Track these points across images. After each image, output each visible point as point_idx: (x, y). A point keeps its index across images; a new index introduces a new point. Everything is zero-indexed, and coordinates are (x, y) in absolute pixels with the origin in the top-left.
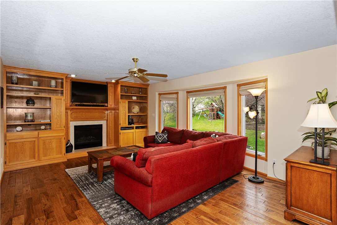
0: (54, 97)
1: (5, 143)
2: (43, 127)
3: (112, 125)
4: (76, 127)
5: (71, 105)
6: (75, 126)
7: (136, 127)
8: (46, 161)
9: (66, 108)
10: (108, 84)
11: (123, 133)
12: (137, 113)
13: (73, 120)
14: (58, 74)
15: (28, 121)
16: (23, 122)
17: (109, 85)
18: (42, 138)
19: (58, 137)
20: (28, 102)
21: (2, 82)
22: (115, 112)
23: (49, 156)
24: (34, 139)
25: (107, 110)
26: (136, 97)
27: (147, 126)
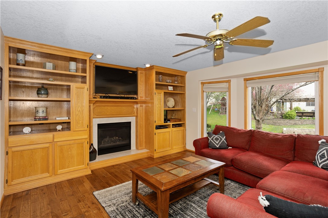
0: (74, 86)
1: (7, 151)
2: (59, 127)
3: (143, 123)
4: (100, 126)
5: (94, 97)
6: (98, 124)
7: (173, 125)
8: (63, 175)
9: (89, 101)
10: (138, 70)
11: (158, 133)
12: (173, 108)
13: (96, 116)
14: (80, 53)
15: (40, 120)
16: (32, 120)
17: (139, 72)
18: (58, 143)
19: (80, 141)
20: (40, 92)
21: (2, 62)
22: (146, 106)
23: (68, 167)
24: (47, 145)
25: (137, 103)
26: (172, 87)
27: (184, 123)
